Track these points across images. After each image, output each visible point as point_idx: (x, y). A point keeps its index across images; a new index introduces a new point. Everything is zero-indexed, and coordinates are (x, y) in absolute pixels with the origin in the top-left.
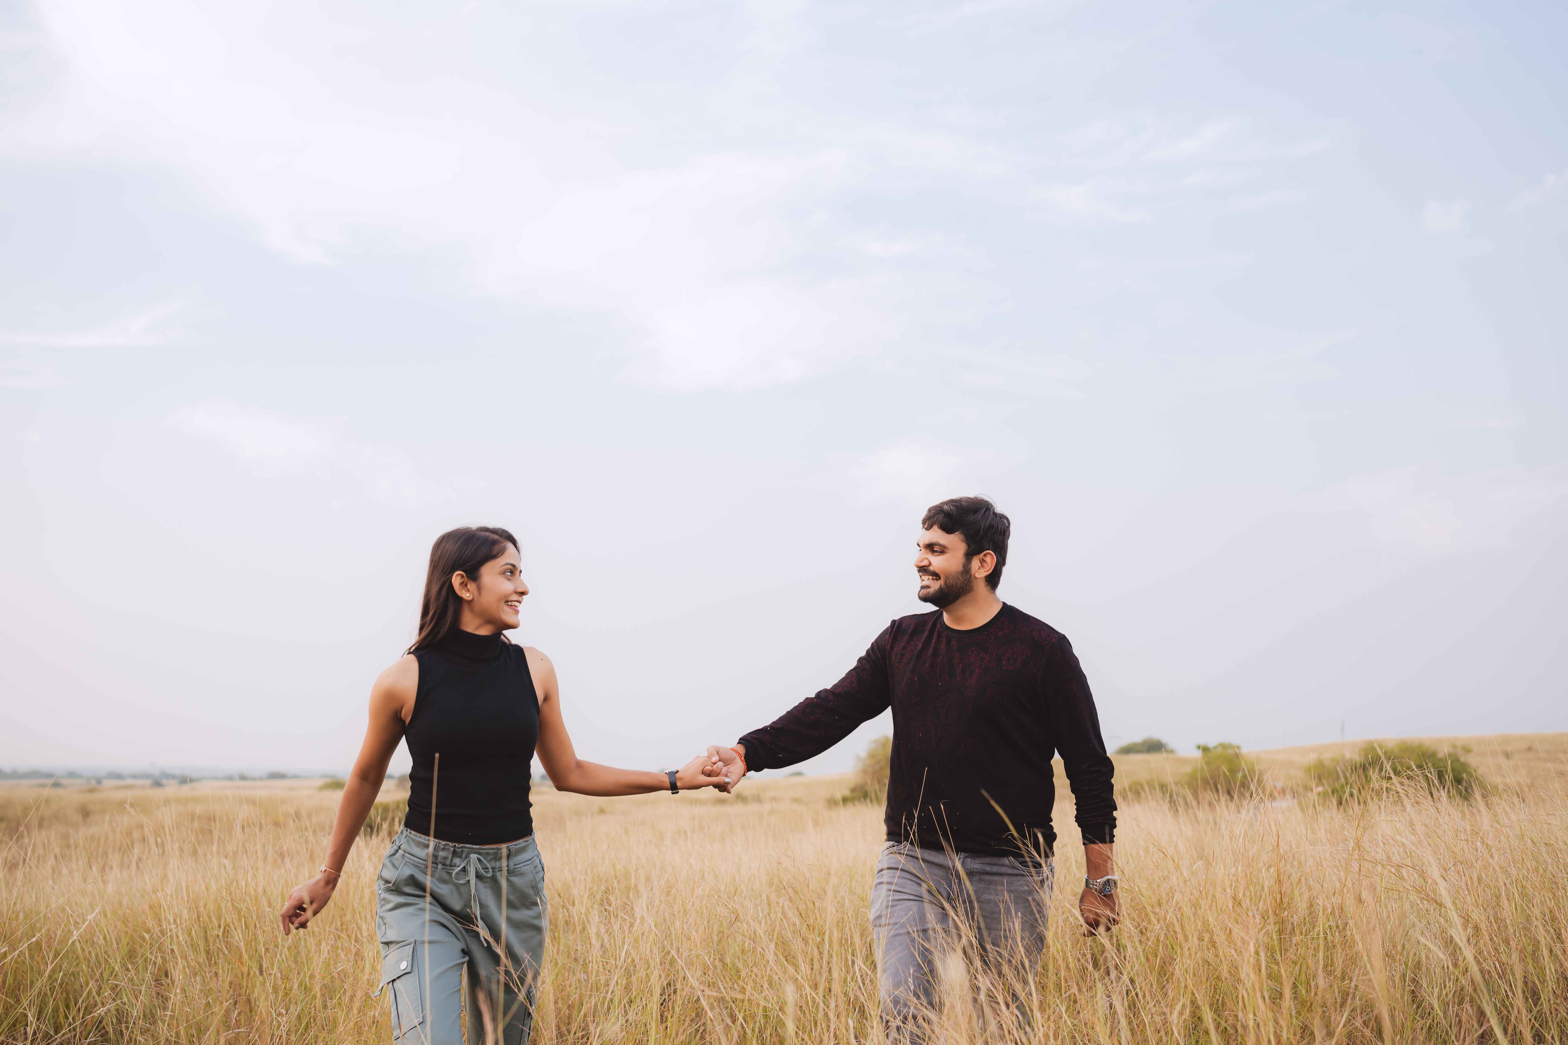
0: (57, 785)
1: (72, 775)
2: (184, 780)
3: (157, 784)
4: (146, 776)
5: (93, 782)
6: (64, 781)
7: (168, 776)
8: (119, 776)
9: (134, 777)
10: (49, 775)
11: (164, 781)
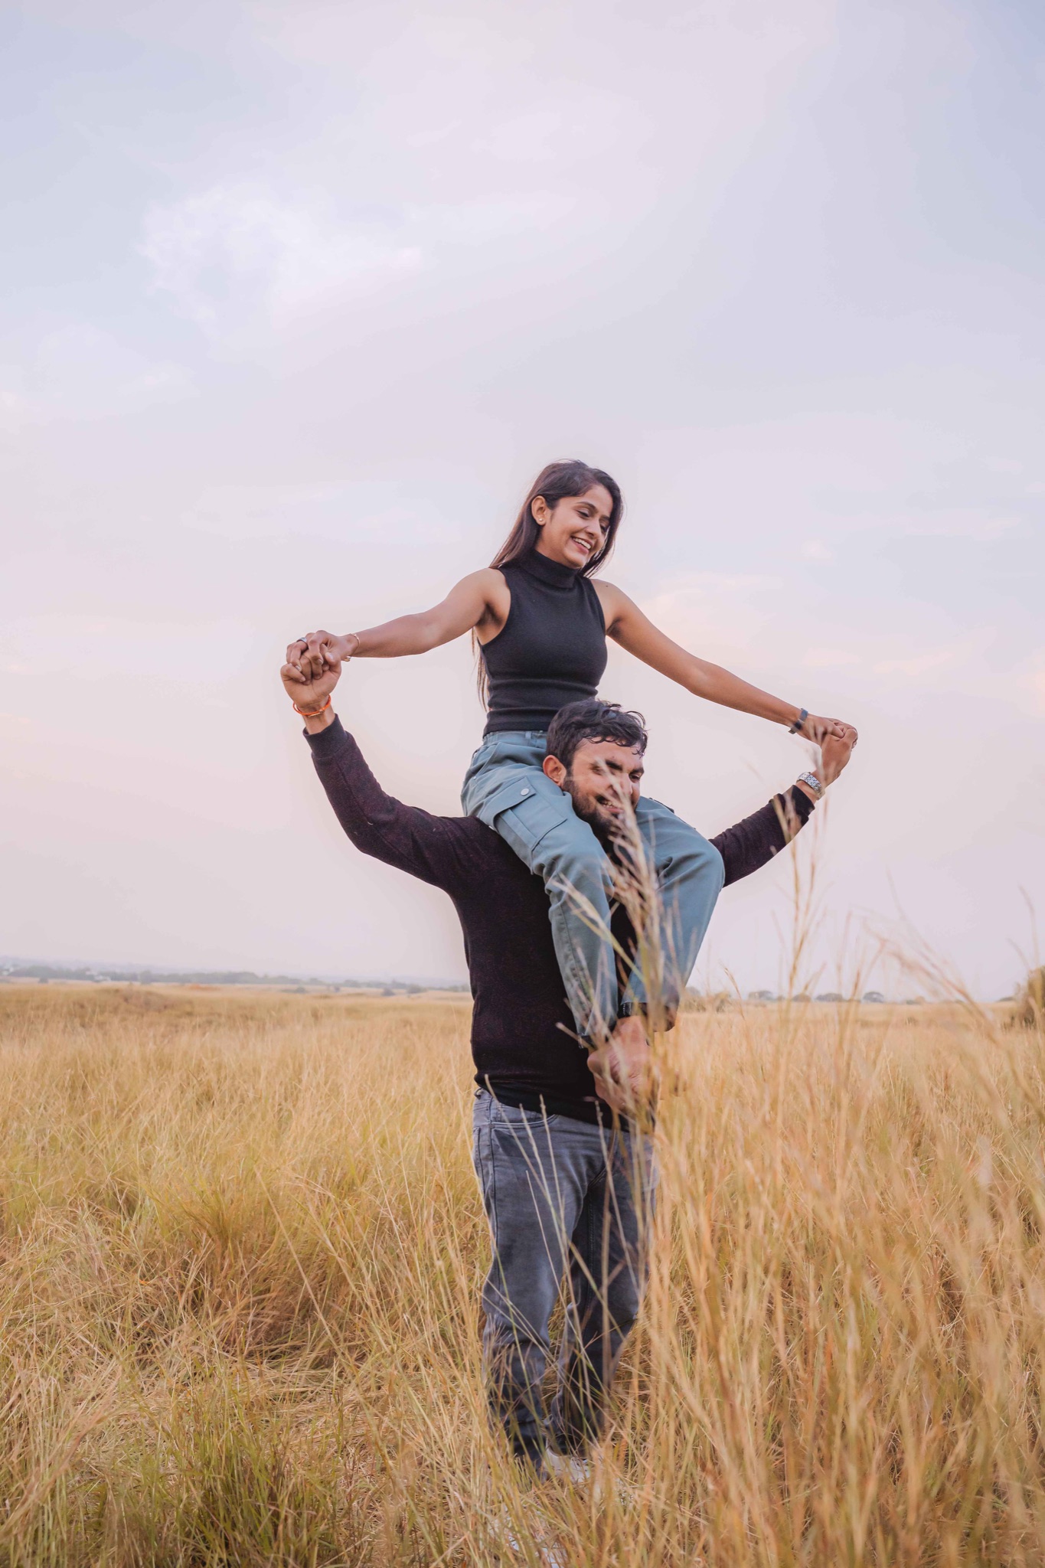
0: (301, 991)
1: (314, 981)
2: (415, 990)
3: (388, 993)
4: (378, 985)
5: (332, 988)
6: (307, 987)
7: (401, 986)
8: (355, 984)
9: (369, 985)
10: (294, 981)
11: (395, 991)
